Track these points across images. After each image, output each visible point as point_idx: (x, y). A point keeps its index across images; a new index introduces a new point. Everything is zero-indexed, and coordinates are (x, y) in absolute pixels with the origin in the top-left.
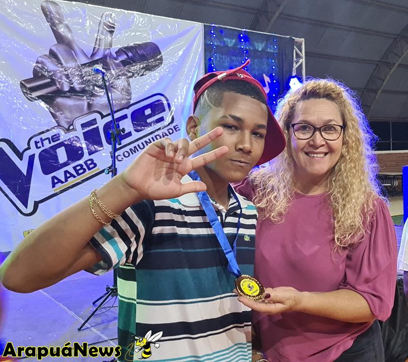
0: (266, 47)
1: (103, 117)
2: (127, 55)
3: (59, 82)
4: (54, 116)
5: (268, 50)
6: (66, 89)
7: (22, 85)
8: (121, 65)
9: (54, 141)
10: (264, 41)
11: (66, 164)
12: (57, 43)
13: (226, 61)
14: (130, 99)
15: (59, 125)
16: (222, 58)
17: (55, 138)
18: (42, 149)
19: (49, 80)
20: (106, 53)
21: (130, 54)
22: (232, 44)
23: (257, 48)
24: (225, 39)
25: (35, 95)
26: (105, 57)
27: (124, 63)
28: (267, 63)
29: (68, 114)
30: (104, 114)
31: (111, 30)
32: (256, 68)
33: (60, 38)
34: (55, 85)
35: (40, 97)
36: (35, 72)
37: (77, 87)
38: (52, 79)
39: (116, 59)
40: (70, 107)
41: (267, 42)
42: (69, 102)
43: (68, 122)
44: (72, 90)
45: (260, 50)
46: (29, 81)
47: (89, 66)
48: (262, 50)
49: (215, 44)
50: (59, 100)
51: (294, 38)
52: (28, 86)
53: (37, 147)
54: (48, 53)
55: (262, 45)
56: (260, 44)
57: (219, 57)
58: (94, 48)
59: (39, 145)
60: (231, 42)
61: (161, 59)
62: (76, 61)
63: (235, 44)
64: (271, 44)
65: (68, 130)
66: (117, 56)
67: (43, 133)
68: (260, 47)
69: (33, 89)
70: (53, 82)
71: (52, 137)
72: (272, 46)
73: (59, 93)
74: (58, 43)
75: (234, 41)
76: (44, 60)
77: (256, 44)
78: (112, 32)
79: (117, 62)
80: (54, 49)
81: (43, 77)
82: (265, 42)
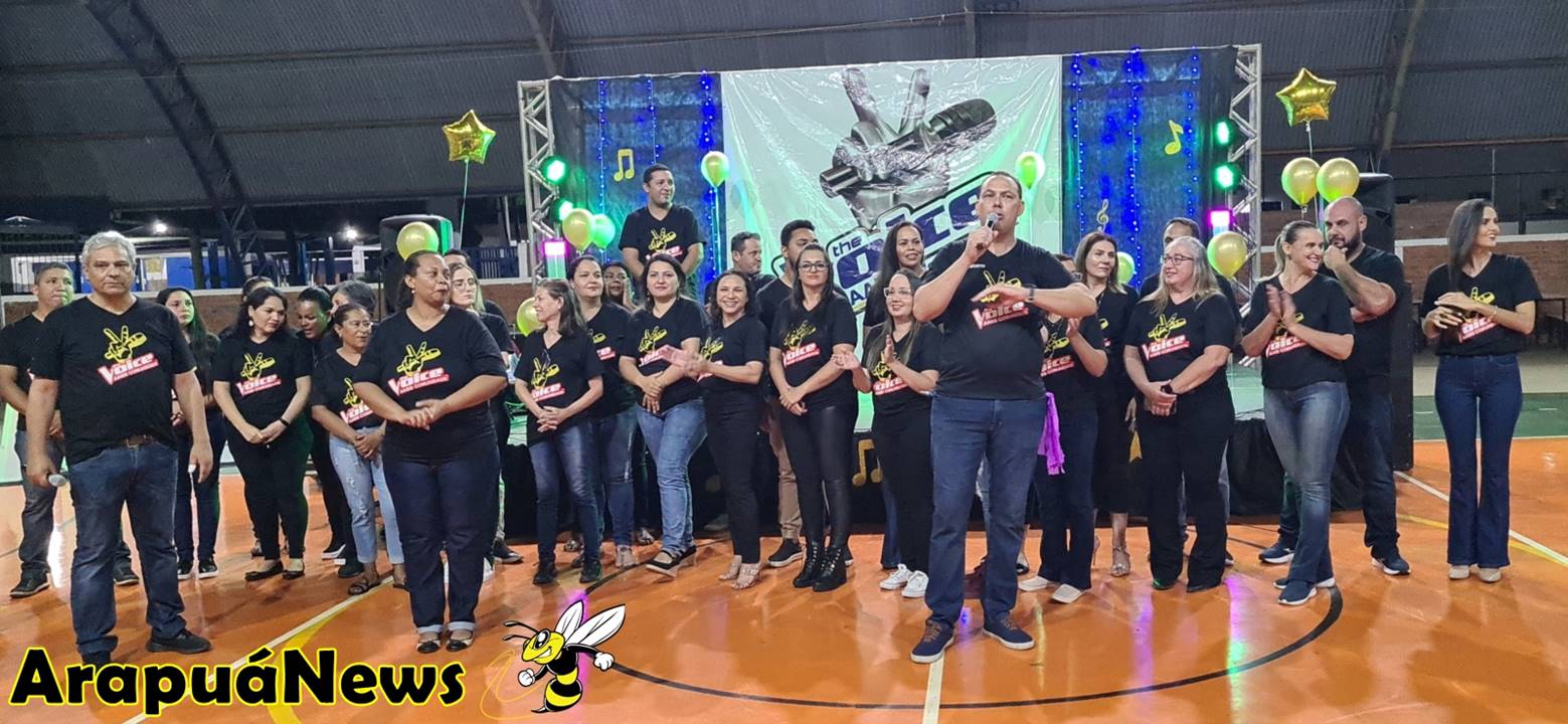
0: (1177, 73)
1: (912, 211)
2: (946, 123)
3: (861, 171)
4: (855, 214)
5: (1181, 78)
6: (869, 178)
7: (822, 179)
8: (938, 137)
9: (854, 247)
10: (1172, 63)
11: (867, 276)
12: (858, 120)
13: (1099, 109)
14: (948, 184)
15: (861, 226)
16: (1092, 105)
17: (856, 242)
18: (841, 256)
19: (849, 170)
20: (918, 124)
21: (949, 121)
22: (1111, 79)
23: (1157, 77)
24: (1098, 73)
25: (836, 189)
26: (917, 130)
27: (942, 134)
28: (1177, 100)
29: (871, 211)
30: (914, 207)
31: (924, 91)
32: (1155, 112)
33: (862, 114)
34: (856, 174)
35: (840, 192)
36: (835, 160)
37: (881, 173)
38: (853, 167)
39: (931, 131)
40: (873, 200)
41: (1178, 65)
42: (873, 195)
43: (870, 222)
44: (876, 179)
45: (1164, 79)
46: (828, 173)
47: (897, 145)
48: (1166, 82)
49: (1081, 83)
50: (862, 194)
51: (1235, 46)
52: (828, 179)
53: (836, 255)
54: (849, 135)
55: (1168, 70)
56: (1164, 71)
57: (1088, 103)
58: (903, 120)
59: (838, 251)
60: (1108, 77)
61: (994, 122)
62: (882, 141)
63: (1117, 78)
64: (1186, 66)
65: (871, 231)
66: (933, 126)
67: (842, 236)
68: (1163, 74)
69: (833, 183)
70: (854, 171)
71: (853, 240)
72: (1188, 69)
73: (861, 185)
74: (860, 120)
75: (1114, 74)
76: (845, 145)
77: (1156, 72)
78: (925, 95)
79: (933, 133)
80: (856, 128)
81: (843, 166)
82: (1175, 66)
